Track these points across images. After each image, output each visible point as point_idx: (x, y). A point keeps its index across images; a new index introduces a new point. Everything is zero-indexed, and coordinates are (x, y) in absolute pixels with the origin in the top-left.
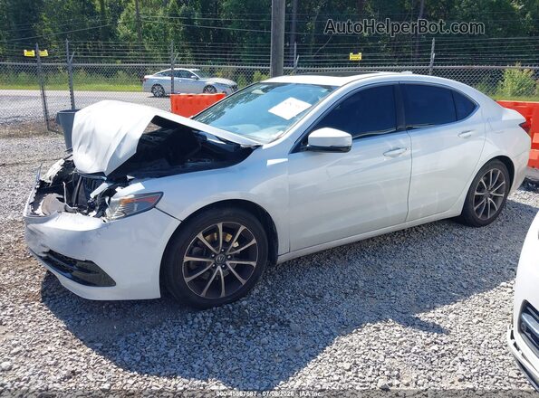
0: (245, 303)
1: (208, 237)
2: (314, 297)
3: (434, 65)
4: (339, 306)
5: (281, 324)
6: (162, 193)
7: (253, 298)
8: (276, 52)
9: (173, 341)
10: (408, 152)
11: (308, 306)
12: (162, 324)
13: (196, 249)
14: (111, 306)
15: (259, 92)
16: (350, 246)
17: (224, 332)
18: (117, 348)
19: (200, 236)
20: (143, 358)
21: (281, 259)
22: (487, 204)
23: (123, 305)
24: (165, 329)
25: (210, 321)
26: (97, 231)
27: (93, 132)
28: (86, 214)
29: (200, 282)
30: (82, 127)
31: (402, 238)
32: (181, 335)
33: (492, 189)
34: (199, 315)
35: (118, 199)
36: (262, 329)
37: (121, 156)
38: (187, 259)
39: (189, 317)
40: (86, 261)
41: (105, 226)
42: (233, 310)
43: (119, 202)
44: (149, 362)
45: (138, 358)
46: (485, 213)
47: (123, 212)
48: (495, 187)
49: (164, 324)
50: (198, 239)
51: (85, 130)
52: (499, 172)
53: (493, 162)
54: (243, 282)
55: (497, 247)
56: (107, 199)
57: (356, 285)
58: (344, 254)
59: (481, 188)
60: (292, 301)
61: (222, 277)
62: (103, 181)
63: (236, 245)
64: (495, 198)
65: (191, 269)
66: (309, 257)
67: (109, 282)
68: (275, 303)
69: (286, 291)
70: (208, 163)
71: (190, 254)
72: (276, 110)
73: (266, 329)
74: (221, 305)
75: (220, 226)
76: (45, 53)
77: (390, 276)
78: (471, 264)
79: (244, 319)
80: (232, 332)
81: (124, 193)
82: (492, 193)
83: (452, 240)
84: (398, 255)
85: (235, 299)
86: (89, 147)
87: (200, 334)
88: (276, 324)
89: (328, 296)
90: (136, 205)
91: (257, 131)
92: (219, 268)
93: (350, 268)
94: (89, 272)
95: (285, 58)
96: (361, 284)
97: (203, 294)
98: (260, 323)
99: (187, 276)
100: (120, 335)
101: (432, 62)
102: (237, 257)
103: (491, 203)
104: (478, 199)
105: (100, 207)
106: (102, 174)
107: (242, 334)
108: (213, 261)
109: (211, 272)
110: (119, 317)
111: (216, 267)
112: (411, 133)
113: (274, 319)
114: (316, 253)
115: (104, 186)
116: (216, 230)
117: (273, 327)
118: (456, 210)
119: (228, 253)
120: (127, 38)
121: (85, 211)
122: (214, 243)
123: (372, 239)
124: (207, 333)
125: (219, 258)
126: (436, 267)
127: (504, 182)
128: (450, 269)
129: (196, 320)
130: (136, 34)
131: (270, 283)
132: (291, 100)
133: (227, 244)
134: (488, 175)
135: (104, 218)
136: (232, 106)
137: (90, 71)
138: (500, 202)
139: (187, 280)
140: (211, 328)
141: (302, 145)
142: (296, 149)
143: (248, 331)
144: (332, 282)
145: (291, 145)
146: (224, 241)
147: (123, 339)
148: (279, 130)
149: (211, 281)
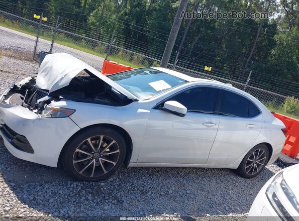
0: (103, 184)
1: (93, 142)
2: (142, 191)
3: (248, 84)
4: (154, 201)
5: (119, 201)
6: (75, 111)
7: (108, 183)
8: (166, 54)
9: (55, 194)
10: (217, 127)
11: (137, 196)
12: (52, 182)
13: (84, 146)
14: (28, 165)
15: (148, 72)
16: (172, 168)
17: (85, 197)
18: (22, 189)
19: (89, 140)
20: (34, 199)
21: (130, 165)
22: (253, 167)
23: (35, 166)
24: (53, 185)
25: (80, 189)
26: (33, 121)
27: (51, 68)
28: (32, 110)
29: (81, 165)
30: (47, 63)
31: (202, 173)
32: (60, 192)
33: (258, 160)
34: (75, 183)
35: (51, 107)
36: (107, 201)
37: (60, 84)
38: (77, 150)
39: (69, 183)
40: (22, 135)
41: (38, 119)
42: (95, 186)
43: (51, 109)
44: (37, 202)
45: (32, 198)
46: (251, 172)
47: (51, 114)
48: (260, 159)
49: (54, 182)
50: (87, 141)
51: (48, 65)
52: (264, 151)
53: (261, 145)
54: (105, 172)
55: (252, 192)
56: (45, 106)
57: (168, 191)
58: (167, 172)
59: (252, 157)
60: (129, 190)
61: (94, 166)
62: (47, 95)
63: (108, 150)
64: (258, 165)
65: (79, 156)
66: (148, 168)
67: (31, 151)
68: (119, 189)
69: (128, 184)
70: (107, 101)
71: (80, 148)
72: (152, 84)
73: (109, 202)
74: (89, 182)
75: (102, 137)
76: (45, 19)
77: (188, 192)
78: (235, 198)
79: (99, 192)
80: (90, 198)
81: (55, 104)
82: (257, 162)
83: (229, 181)
84: (196, 181)
85: (98, 180)
86: (46, 75)
87: (71, 194)
88: (116, 201)
89: (150, 193)
90: (59, 113)
91: (139, 92)
92: (94, 160)
93: (168, 181)
94: (22, 142)
95: (170, 58)
96: (171, 191)
97: (81, 173)
98: (107, 198)
99: (74, 160)
100: (27, 182)
101: (247, 83)
102: (106, 157)
103: (256, 167)
104: (249, 163)
105: (41, 109)
106: (47, 91)
107: (95, 201)
108: (92, 156)
109: (89, 161)
110: (30, 172)
111: (92, 160)
112: (221, 117)
113: (115, 198)
114: (153, 168)
115: (46, 98)
116: (99, 139)
117: (113, 202)
118: (235, 166)
119: (101, 153)
120: (93, 24)
121: (32, 108)
122: (96, 146)
123: (186, 168)
124: (76, 195)
125: (96, 155)
126: (215, 193)
127: (265, 158)
128: (222, 197)
129: (72, 186)
130: (98, 23)
131: (121, 177)
132: (162, 81)
133: (102, 148)
134: (257, 151)
135: (40, 115)
136: (136, 75)
137: (68, 35)
138: (260, 168)
139: (74, 162)
140: (79, 193)
141: (160, 106)
142: (157, 108)
143: (99, 200)
144: (155, 186)
145: (154, 105)
146: (101, 146)
147: (27, 185)
148: (151, 95)
149: (87, 166)
